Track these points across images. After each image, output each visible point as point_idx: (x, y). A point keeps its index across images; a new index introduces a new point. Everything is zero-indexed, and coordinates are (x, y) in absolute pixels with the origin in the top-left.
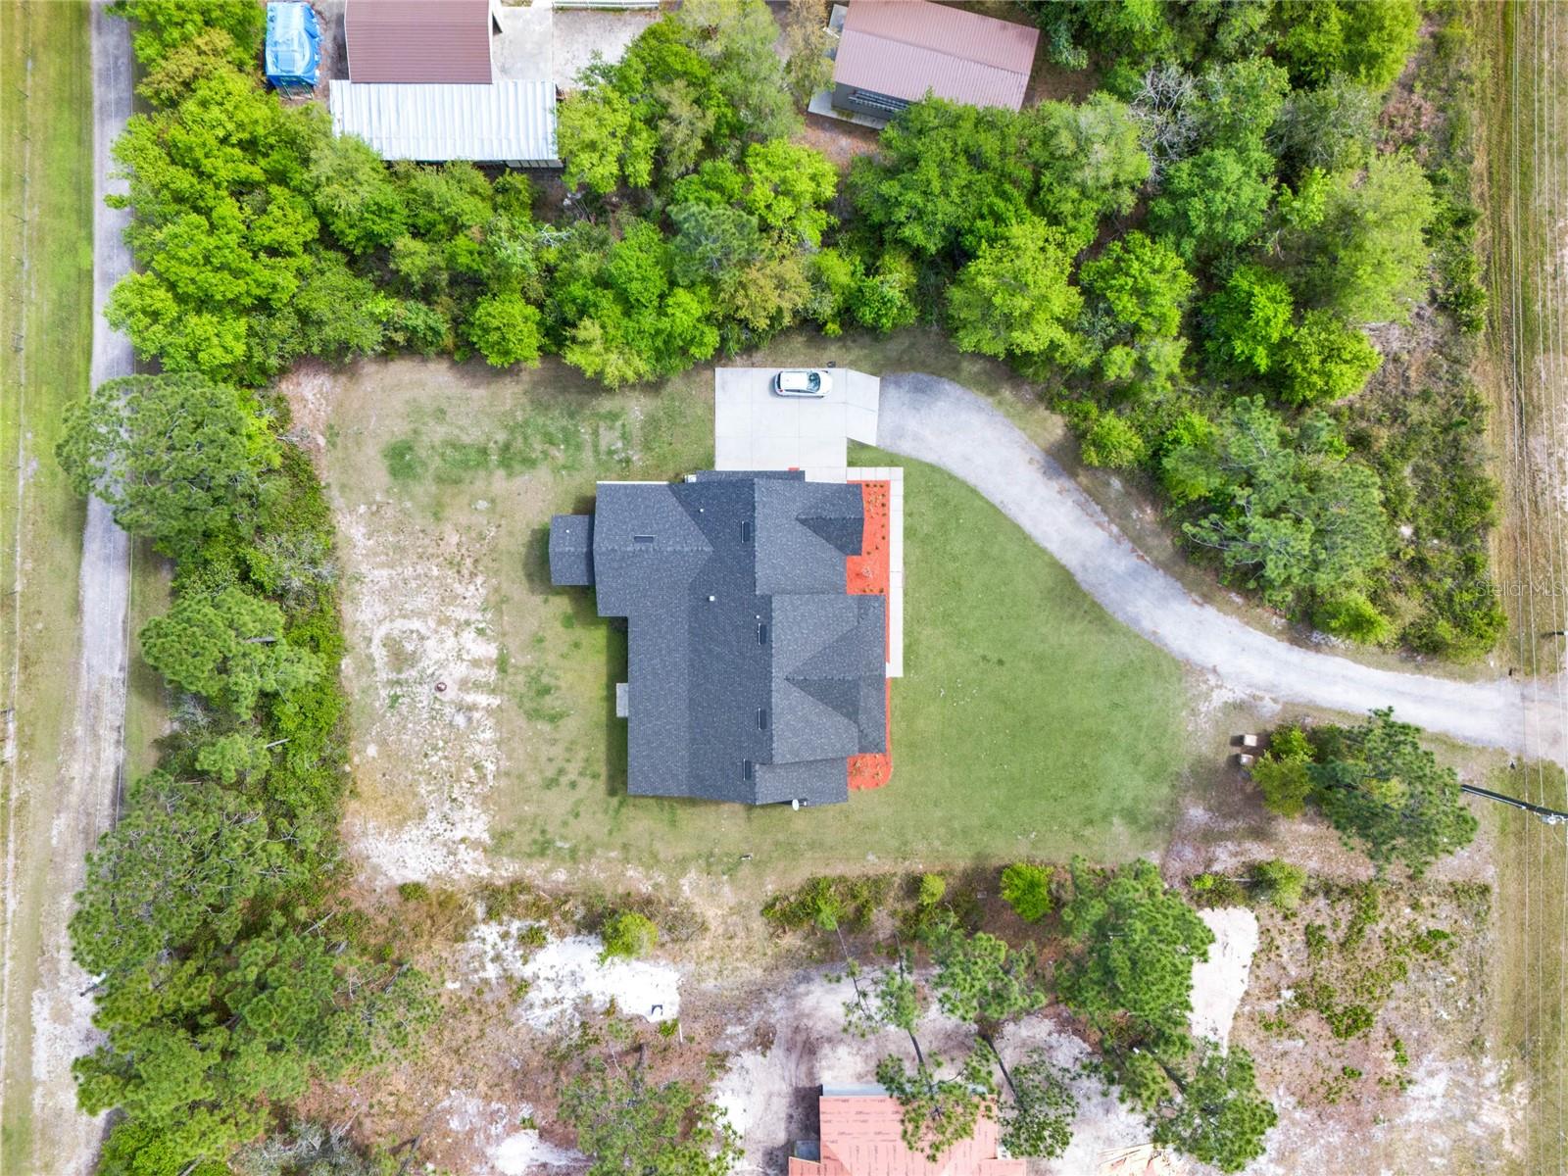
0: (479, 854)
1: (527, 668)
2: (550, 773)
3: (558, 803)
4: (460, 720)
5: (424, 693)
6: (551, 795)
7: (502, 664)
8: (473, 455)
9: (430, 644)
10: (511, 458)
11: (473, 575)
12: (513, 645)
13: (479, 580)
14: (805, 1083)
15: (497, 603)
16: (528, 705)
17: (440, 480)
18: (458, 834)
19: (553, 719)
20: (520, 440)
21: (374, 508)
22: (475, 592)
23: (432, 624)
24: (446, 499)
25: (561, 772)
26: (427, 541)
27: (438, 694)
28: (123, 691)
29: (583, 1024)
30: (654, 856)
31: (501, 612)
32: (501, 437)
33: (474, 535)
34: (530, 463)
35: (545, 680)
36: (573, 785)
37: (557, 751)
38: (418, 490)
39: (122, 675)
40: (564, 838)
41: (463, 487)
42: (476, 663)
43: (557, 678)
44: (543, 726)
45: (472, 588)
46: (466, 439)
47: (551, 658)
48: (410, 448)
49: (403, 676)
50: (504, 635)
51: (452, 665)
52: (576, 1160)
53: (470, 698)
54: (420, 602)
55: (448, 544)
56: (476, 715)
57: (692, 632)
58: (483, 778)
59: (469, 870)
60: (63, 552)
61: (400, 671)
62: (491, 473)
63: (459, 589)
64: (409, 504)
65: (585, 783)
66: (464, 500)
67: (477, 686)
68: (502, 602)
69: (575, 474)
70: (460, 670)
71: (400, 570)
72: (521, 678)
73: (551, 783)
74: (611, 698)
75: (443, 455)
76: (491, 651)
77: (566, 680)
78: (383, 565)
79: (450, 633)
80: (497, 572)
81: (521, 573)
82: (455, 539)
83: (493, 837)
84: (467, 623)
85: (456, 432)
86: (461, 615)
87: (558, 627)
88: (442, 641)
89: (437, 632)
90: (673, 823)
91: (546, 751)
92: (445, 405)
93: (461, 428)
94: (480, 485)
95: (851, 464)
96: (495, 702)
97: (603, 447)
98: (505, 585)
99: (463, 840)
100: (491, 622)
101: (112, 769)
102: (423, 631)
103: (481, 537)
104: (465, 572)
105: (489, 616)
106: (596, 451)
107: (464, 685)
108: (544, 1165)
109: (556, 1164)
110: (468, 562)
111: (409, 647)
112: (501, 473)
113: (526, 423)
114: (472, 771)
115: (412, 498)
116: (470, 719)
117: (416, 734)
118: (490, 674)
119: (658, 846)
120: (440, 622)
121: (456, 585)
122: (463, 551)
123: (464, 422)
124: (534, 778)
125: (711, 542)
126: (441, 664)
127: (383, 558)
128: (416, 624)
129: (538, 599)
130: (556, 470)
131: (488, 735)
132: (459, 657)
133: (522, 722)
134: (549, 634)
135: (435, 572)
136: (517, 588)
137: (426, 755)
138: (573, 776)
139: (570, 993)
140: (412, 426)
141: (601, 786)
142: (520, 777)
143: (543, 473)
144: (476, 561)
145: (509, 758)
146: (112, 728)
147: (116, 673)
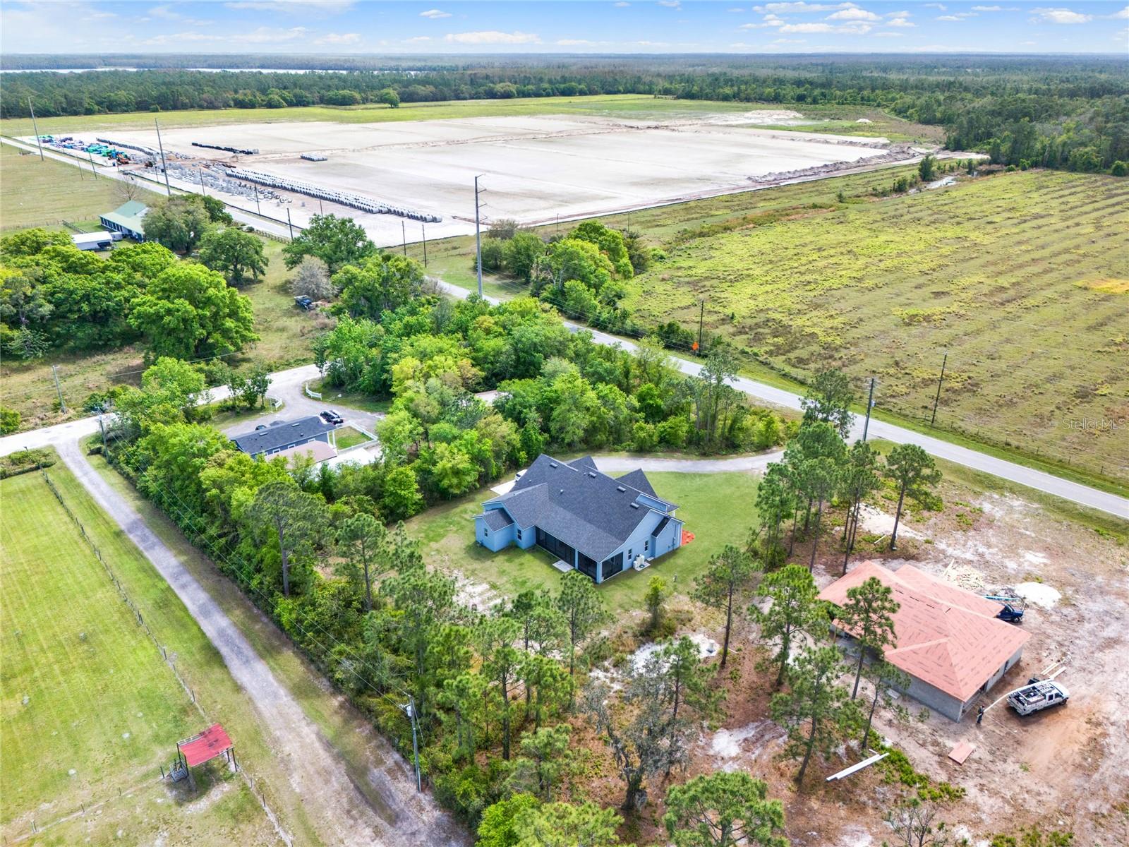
1: (507, 581)
7: (494, 587)
10: (434, 537)
11: (451, 572)
12: (493, 579)
13: (456, 571)
15: (472, 573)
19: (538, 587)
20: (432, 532)
22: (458, 575)
30: (637, 602)
31: (477, 574)
32: (423, 535)
33: (439, 562)
34: (443, 535)
35: (520, 579)
39: (289, 698)
42: (480, 595)
43: (525, 576)
45: (455, 575)
47: (515, 573)
50: (486, 578)
51: (471, 600)
52: (757, 727)
60: (217, 673)
62: (428, 545)
67: (491, 598)
69: (466, 529)
70: (477, 600)
72: (509, 585)
74: (556, 569)
76: (486, 586)
77: (529, 574)
79: (460, 592)
80: (462, 566)
81: (473, 560)
82: (431, 567)
84: (465, 585)
86: (459, 584)
87: (507, 564)
88: (458, 596)
90: (630, 588)
94: (427, 549)
96: (505, 598)
97: (468, 518)
98: (469, 567)
100: (475, 579)
101: (313, 737)
103: (443, 561)
104: (447, 573)
107: (483, 602)
108: (746, 740)
109: (750, 735)
110: (445, 569)
112: (433, 543)
113: (429, 528)
118: (493, 593)
119: (635, 598)
122: (439, 568)
126: (466, 602)
129: (488, 563)
130: (456, 531)
132: (472, 597)
134: (506, 568)
136: (477, 565)
143: (451, 535)
146: (299, 721)
147: (285, 699)
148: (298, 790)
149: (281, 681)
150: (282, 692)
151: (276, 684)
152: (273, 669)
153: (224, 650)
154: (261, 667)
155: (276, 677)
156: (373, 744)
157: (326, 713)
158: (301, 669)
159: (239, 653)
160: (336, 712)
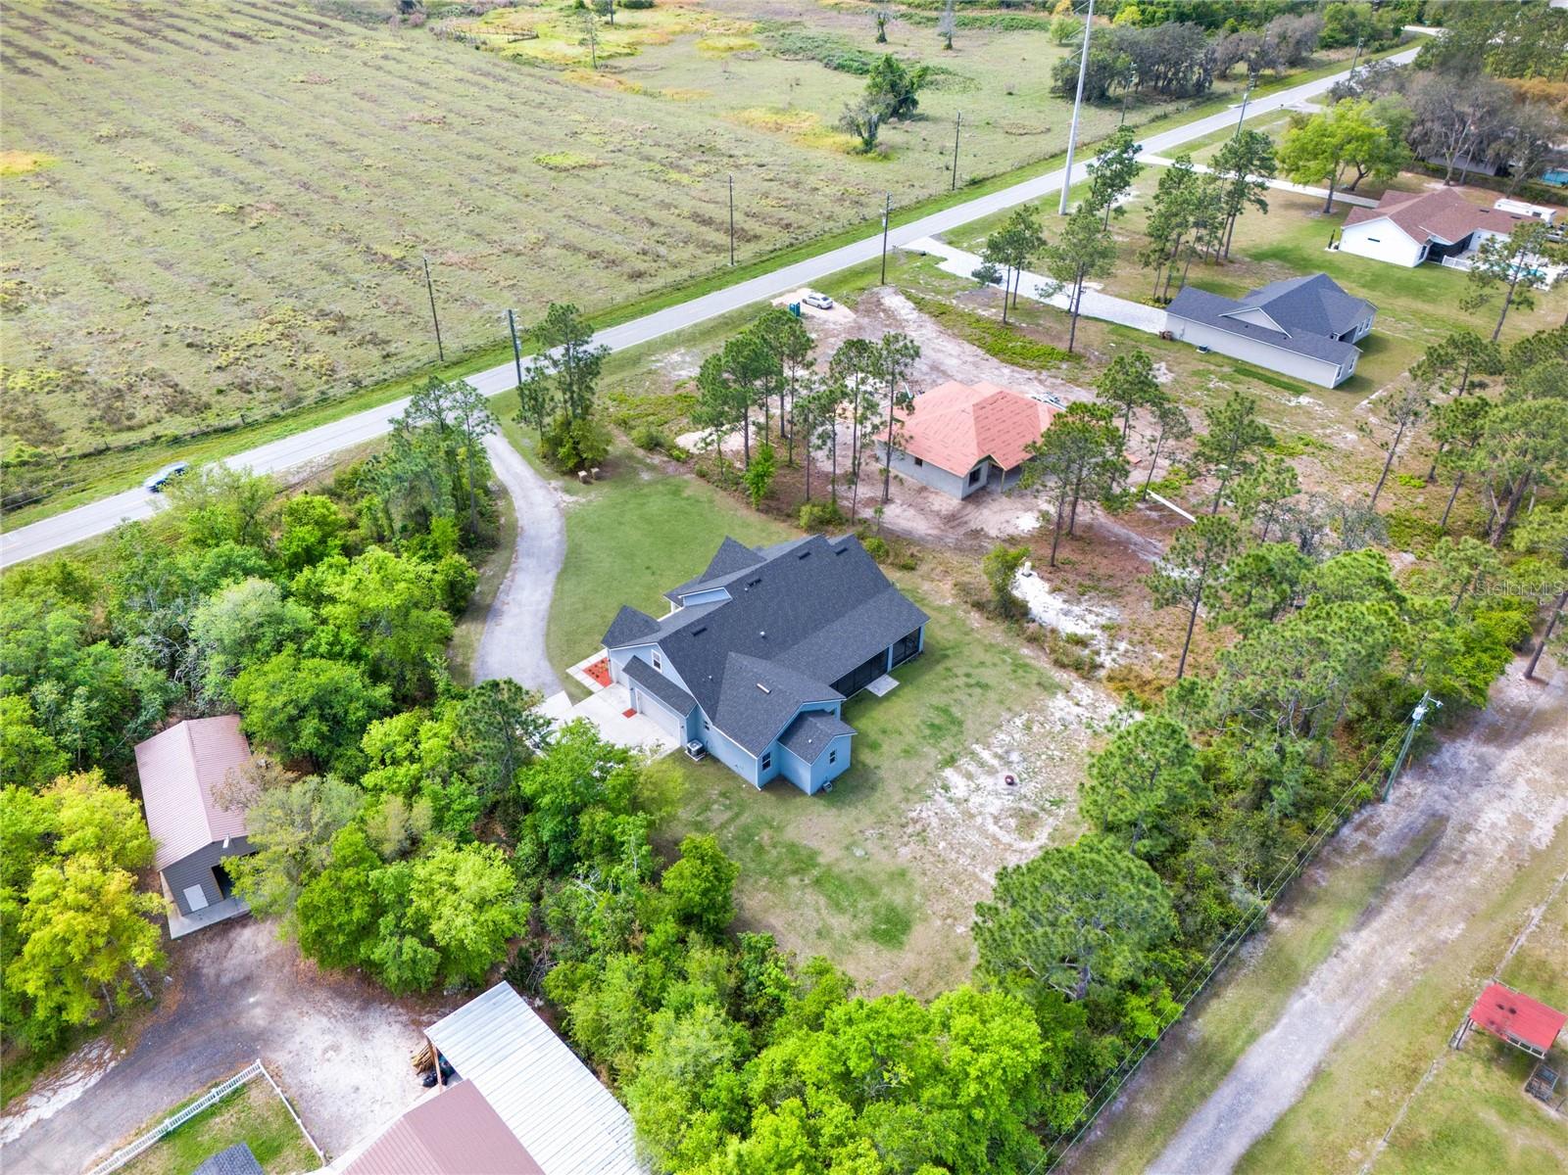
0: (1074, 693)
1: (934, 746)
2: (978, 691)
3: (987, 675)
4: (1015, 757)
5: (1028, 789)
6: (992, 682)
7: (951, 761)
8: (830, 887)
9: (994, 810)
10: (802, 861)
11: (915, 821)
12: (930, 766)
13: (914, 814)
14: (970, 508)
15: (915, 793)
16: (955, 729)
17: (874, 894)
18: (1079, 710)
19: (945, 711)
20: (781, 867)
21: (949, 921)
22: (926, 812)
23: (979, 820)
24: (883, 876)
25: (969, 686)
26: (927, 866)
27: (1017, 780)
28: (1313, 980)
29: (1083, 595)
30: (953, 621)
31: (917, 786)
32: (793, 881)
33: (886, 842)
34: (792, 848)
35: (927, 732)
36: (968, 675)
37: (958, 694)
38: (899, 899)
40: (1004, 661)
41: (860, 873)
42: (969, 776)
43: (918, 727)
44: (956, 712)
45: (924, 815)
46: (822, 901)
47: (910, 738)
48: (875, 931)
49: (1035, 809)
50: (929, 774)
51: (989, 788)
53: (995, 762)
54: (974, 837)
55: (912, 851)
56: (1000, 751)
57: (796, 642)
58: (1030, 721)
59: (1090, 692)
61: (1034, 815)
62: (829, 866)
63: (935, 822)
64: (917, 898)
65: (960, 671)
66: (868, 866)
67: (982, 764)
68: (909, 791)
69: (768, 816)
70: (985, 781)
71: (970, 868)
72: (944, 744)
73: (985, 687)
74: (892, 693)
75: (854, 905)
76: (950, 774)
77: (913, 722)
78: (981, 881)
79: (970, 804)
80: (894, 808)
81: (878, 794)
82: (903, 851)
83: (1055, 693)
84: (950, 800)
85: (824, 912)
86: (950, 808)
87: (885, 749)
88: (981, 805)
89: (980, 813)
91: (969, 702)
92: (812, 936)
93: (818, 911)
94: (845, 866)
95: (590, 693)
96: (977, 748)
97: (728, 815)
98: (897, 798)
99: (1078, 705)
100: (931, 787)
101: (1364, 934)
102: (990, 820)
103: (882, 836)
104: (918, 827)
105: (929, 792)
106: (737, 815)
107: (992, 772)
110: (910, 830)
111: (1013, 822)
112: (821, 860)
113: (765, 873)
114: (1035, 729)
115: (909, 900)
116: (1007, 752)
117: (1058, 775)
118: (963, 762)
119: (945, 623)
120: (972, 816)
121: (934, 825)
122: (906, 839)
123: (810, 913)
124: (992, 695)
125: (725, 657)
126: (997, 794)
127: (976, 886)
128: (992, 828)
129: (882, 773)
130: (779, 829)
131: (1002, 736)
132: (978, 788)
133: (970, 725)
134: (897, 750)
135: (942, 845)
136: (891, 790)
137: (1062, 759)
138: (965, 679)
139: (1077, 610)
140: (856, 943)
141: (949, 663)
142: (1001, 702)
143: (791, 834)
144: (903, 826)
145: (999, 715)
146: (1344, 961)
147: (1310, 995)
148: (1462, 926)
149: (1275, 1016)
150: (1297, 1005)
151: (1285, 1020)
152: (1253, 1037)
153: (1236, 1147)
154: (1255, 1060)
155: (1268, 1026)
156: (1339, 861)
157: (1312, 930)
158: (1231, 994)
159: (1233, 1113)
160: (1303, 917)
